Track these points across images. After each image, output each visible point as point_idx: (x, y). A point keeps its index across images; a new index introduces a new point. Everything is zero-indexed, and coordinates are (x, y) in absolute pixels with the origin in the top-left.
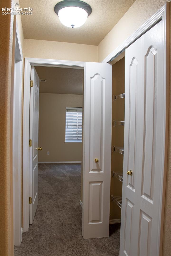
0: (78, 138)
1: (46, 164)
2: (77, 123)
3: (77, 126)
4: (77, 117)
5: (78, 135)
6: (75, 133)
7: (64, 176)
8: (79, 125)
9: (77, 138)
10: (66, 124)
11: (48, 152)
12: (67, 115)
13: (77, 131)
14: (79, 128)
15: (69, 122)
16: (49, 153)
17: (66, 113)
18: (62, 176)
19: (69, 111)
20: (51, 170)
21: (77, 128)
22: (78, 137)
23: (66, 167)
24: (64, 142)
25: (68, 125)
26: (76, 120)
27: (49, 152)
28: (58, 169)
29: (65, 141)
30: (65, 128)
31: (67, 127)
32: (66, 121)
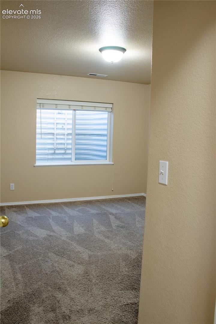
2: (55, 129)
3: (55, 135)
4: (54, 119)
10: (38, 131)
11: (12, 185)
12: (38, 115)
13: (54, 144)
16: (14, 187)
17: (37, 110)
19: (42, 106)
21: (55, 139)
24: (34, 166)
25: (41, 134)
29: (35, 163)
30: (36, 138)
31: (40, 136)
32: (37, 125)
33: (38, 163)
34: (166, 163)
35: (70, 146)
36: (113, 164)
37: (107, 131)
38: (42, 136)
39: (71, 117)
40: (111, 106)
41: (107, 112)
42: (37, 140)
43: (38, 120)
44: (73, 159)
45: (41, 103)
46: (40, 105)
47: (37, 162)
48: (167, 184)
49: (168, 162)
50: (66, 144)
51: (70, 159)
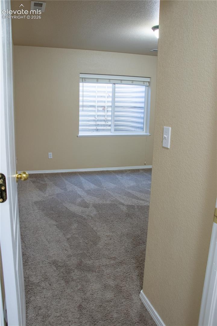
0: (97, 128)
1: (47, 175)
2: (96, 102)
3: (96, 107)
4: (95, 92)
5: (98, 123)
6: (93, 118)
7: (85, 205)
8: (99, 106)
9: (95, 128)
10: (81, 104)
11: (49, 153)
12: (81, 88)
13: (95, 116)
14: (98, 111)
15: (85, 101)
16: (51, 155)
17: (80, 84)
18: (80, 205)
19: (84, 80)
20: (58, 190)
21: (96, 111)
22: (98, 125)
23: (82, 179)
24: (77, 136)
25: (83, 106)
26: (95, 97)
27: (51, 153)
28: (70, 186)
29: (79, 134)
30: (79, 111)
31: (82, 108)
32: (80, 98)
33: (81, 134)
34: (169, 129)
35: (110, 118)
36: (150, 135)
37: (144, 104)
38: (84, 108)
39: (111, 90)
40: (148, 80)
41: (145, 86)
42: (80, 112)
43: (81, 93)
44: (113, 130)
45: (83, 78)
46: (82, 79)
47: (80, 132)
48: (169, 148)
49: (170, 128)
50: (106, 116)
51: (110, 130)
